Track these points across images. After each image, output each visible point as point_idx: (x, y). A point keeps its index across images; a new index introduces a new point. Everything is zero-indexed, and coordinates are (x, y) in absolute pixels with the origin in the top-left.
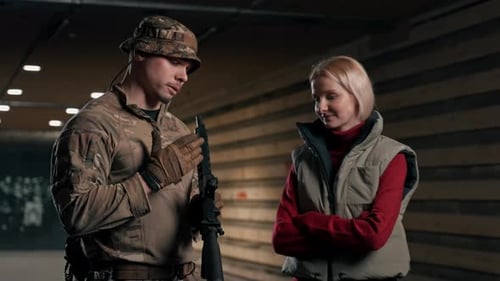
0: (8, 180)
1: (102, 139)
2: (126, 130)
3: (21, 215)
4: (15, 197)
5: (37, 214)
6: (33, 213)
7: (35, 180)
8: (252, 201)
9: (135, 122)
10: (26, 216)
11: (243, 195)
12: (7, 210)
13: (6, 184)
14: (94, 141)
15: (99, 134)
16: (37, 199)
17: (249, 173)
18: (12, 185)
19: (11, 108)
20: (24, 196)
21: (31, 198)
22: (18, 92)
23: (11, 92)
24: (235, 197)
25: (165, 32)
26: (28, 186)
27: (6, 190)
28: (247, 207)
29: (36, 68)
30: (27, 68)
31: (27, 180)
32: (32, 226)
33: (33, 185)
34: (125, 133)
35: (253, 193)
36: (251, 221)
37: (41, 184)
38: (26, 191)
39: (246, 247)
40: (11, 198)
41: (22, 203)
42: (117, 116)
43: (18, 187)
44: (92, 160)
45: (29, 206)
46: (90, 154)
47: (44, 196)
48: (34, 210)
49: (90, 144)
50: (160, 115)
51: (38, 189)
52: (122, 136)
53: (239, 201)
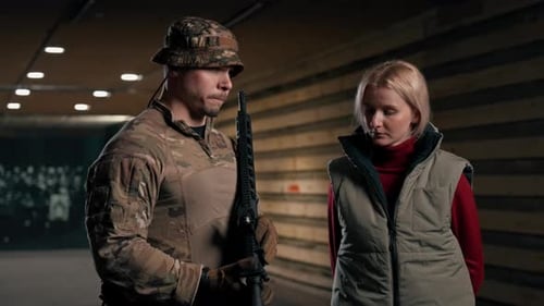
0: (31, 170)
1: (148, 166)
2: (174, 153)
3: (46, 210)
4: (39, 190)
5: (64, 208)
6: (59, 207)
7: (60, 170)
8: (304, 195)
9: (183, 141)
10: (52, 211)
11: (295, 188)
12: (30, 204)
13: (28, 175)
14: (138, 168)
15: (144, 160)
16: (63, 190)
17: (302, 164)
18: (34, 176)
19: (32, 91)
20: (49, 187)
21: (56, 189)
22: (40, 75)
23: (31, 75)
24: (286, 190)
25: (196, 39)
26: (52, 176)
27: (29, 181)
28: (300, 201)
29: (60, 50)
30: (49, 50)
31: (52, 170)
32: (59, 222)
33: (59, 176)
34: (172, 156)
35: (306, 186)
36: (304, 217)
37: (67, 174)
38: (51, 182)
39: (300, 247)
40: (34, 190)
41: (47, 195)
42: (163, 136)
43: (41, 177)
44: (137, 190)
45: (55, 199)
46: (134, 183)
47: (70, 187)
48: (60, 203)
49: (133, 170)
50: (206, 132)
51: (63, 179)
52: (169, 159)
53: (291, 195)
